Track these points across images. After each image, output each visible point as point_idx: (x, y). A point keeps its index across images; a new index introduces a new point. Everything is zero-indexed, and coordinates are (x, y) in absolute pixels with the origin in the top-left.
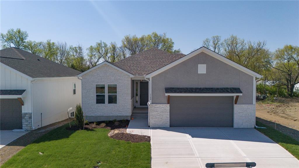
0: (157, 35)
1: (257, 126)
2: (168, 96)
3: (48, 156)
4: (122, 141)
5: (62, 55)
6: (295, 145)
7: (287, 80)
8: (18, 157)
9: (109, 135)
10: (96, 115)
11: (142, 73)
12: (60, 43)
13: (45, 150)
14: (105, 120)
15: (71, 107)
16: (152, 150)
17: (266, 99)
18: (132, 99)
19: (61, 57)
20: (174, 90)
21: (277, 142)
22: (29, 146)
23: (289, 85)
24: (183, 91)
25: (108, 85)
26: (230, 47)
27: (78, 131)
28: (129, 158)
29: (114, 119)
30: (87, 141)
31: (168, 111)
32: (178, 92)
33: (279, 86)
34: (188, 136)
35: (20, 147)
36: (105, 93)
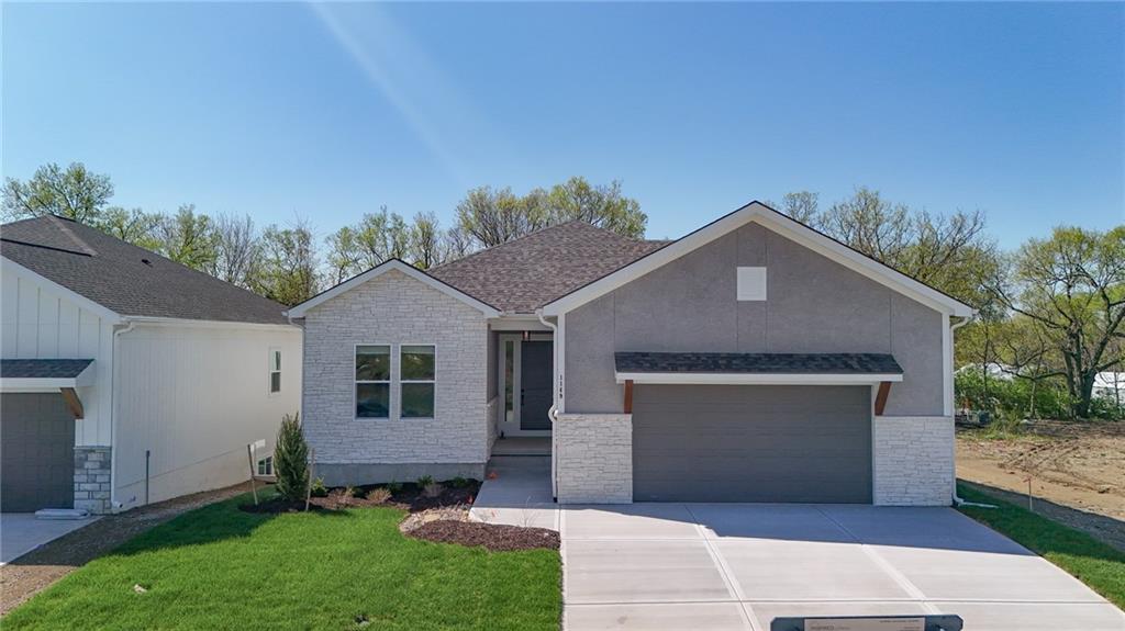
0: (586, 188)
1: (961, 501)
2: (627, 381)
3: (168, 598)
4: (451, 546)
5: (234, 262)
6: (1105, 562)
7: (1068, 355)
8: (50, 602)
9: (402, 529)
10: (355, 462)
11: (528, 306)
12: (229, 217)
13: (155, 578)
14: (389, 481)
15: (261, 439)
16: (565, 577)
17: (993, 424)
18: (492, 403)
19: (230, 272)
20: (647, 362)
21: (1040, 551)
22: (94, 565)
23: (1076, 373)
24: (681, 365)
25: (402, 347)
26: (851, 234)
27: (283, 516)
28: (479, 604)
29: (422, 475)
30: (319, 546)
31: (625, 442)
32: (664, 370)
33: (1037, 378)
34: (702, 534)
35: (62, 568)
36: (388, 379)
